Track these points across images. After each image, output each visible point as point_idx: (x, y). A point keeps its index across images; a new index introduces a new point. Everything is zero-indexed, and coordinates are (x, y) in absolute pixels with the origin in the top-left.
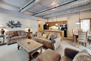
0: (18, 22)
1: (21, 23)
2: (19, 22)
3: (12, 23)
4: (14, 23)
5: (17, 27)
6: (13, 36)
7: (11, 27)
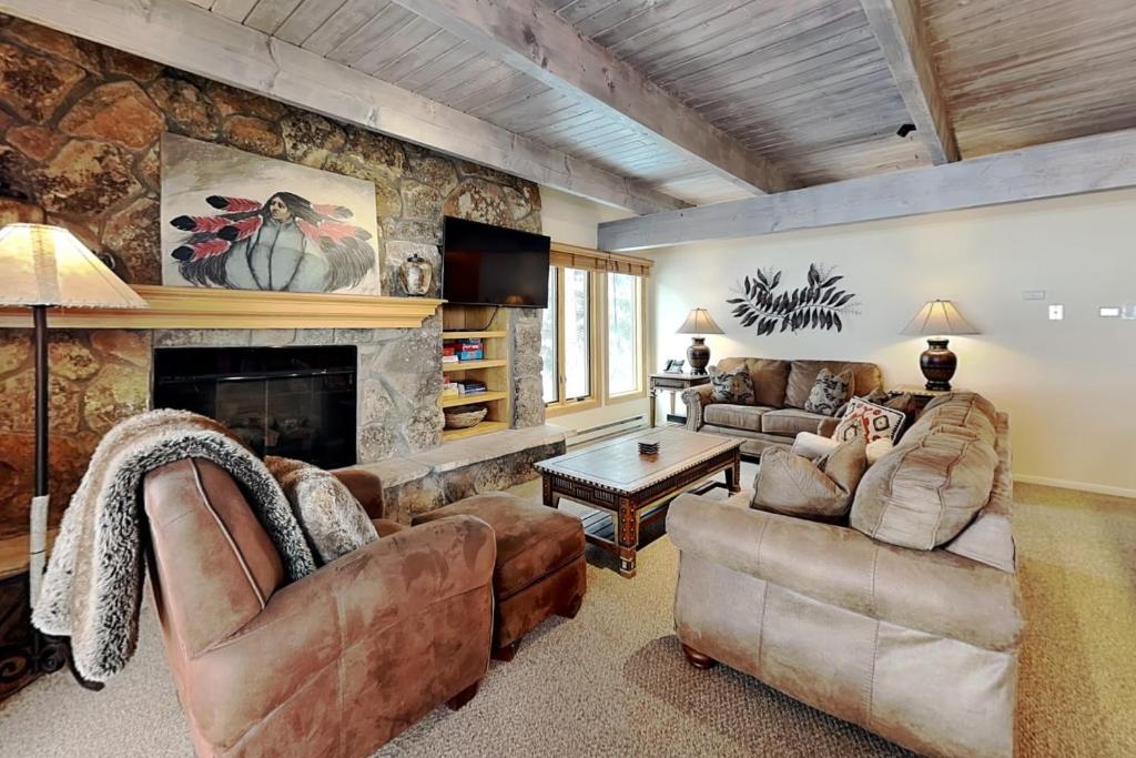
0: (813, 276)
1: (838, 286)
2: (825, 276)
3: (761, 289)
4: (777, 293)
5: (799, 321)
6: (729, 398)
7: (755, 325)
